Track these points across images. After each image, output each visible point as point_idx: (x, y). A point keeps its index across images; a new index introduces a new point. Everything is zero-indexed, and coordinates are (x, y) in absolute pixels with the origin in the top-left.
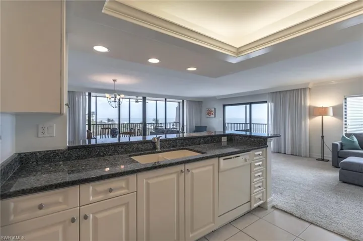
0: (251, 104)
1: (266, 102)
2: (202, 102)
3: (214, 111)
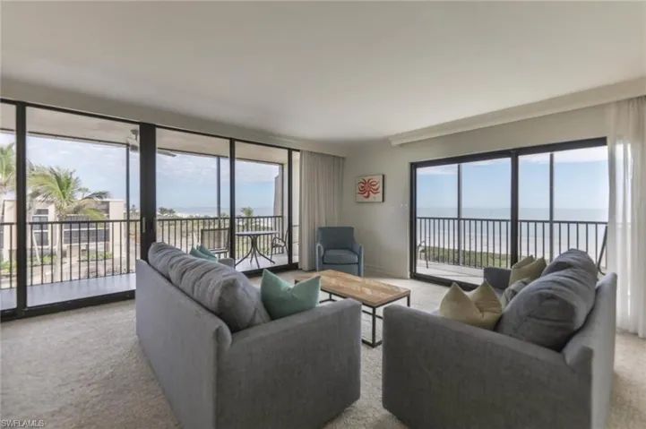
0: (514, 154)
1: (601, 141)
2: (343, 158)
3: (381, 184)
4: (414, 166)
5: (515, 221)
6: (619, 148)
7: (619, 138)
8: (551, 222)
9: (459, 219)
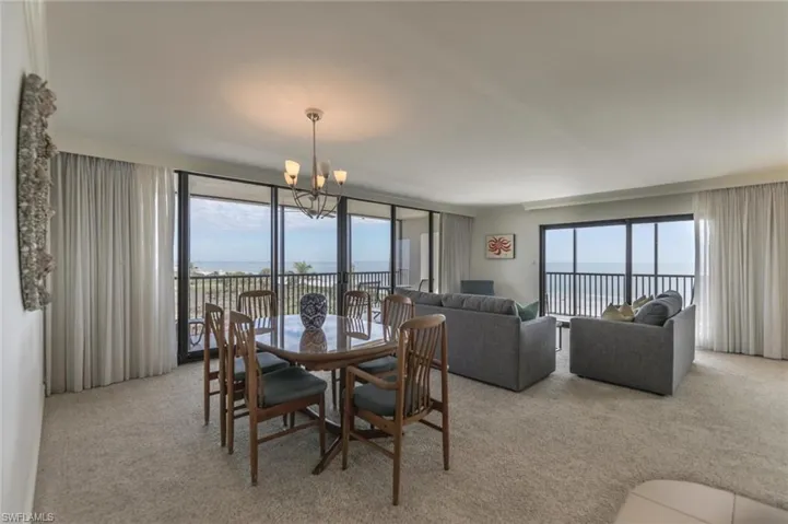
0: (629, 222)
1: (690, 217)
2: (472, 218)
3: (512, 243)
4: (543, 228)
5: (629, 275)
6: (702, 222)
7: (701, 216)
8: (656, 276)
9: (575, 274)
